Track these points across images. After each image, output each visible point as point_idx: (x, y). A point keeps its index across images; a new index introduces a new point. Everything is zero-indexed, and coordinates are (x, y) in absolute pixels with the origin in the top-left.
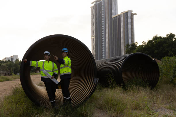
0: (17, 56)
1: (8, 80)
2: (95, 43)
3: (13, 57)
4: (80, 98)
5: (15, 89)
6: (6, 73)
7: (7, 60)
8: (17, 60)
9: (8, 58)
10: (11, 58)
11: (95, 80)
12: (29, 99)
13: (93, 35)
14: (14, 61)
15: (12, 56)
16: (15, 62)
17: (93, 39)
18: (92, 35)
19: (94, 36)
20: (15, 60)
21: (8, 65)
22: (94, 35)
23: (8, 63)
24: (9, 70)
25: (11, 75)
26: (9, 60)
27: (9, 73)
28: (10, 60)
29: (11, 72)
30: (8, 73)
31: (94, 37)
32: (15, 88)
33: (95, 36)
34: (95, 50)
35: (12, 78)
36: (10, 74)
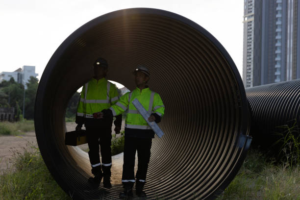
0: (33, 68)
1: (8, 133)
2: (253, 36)
3: (22, 72)
4: (196, 189)
5: (24, 157)
6: (4, 114)
7: (8, 79)
8: (33, 79)
9: (9, 75)
10: (18, 74)
11: (242, 140)
12: (58, 185)
13: (247, 11)
14: (26, 81)
15: (20, 69)
16: (28, 85)
17: (247, 25)
18: (245, 13)
19: (250, 14)
20: (29, 79)
21: (9, 93)
22: (253, 13)
23: (11, 87)
24: (12, 105)
25: (17, 119)
26: (12, 80)
27: (10, 115)
28: (16, 80)
29: (16, 111)
30: (8, 115)
31: (252, 19)
32: (23, 154)
33: (255, 16)
34: (252, 57)
35: (19, 128)
36: (14, 118)
